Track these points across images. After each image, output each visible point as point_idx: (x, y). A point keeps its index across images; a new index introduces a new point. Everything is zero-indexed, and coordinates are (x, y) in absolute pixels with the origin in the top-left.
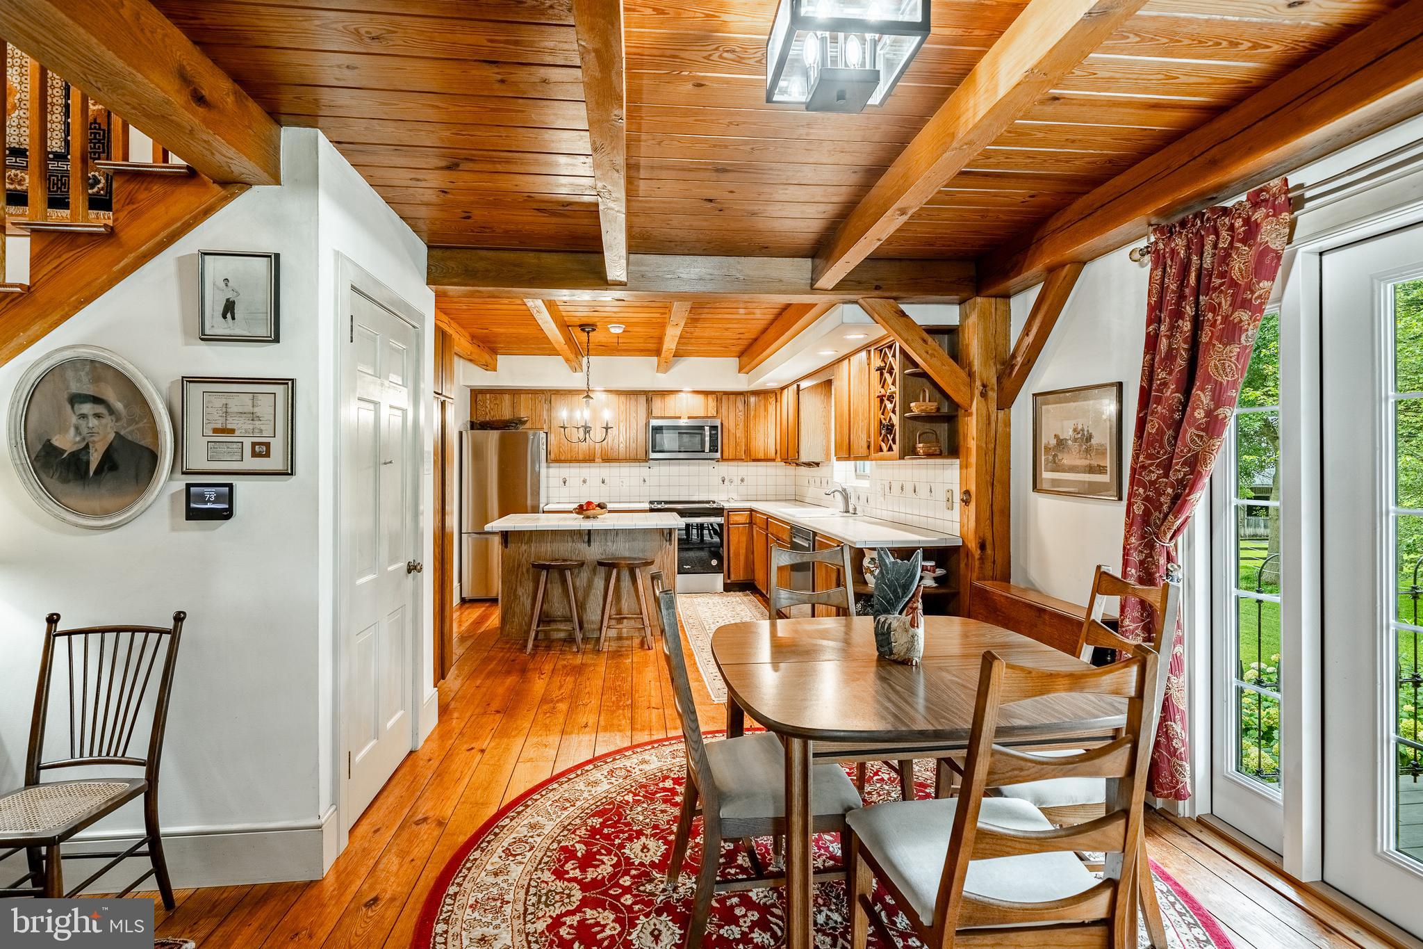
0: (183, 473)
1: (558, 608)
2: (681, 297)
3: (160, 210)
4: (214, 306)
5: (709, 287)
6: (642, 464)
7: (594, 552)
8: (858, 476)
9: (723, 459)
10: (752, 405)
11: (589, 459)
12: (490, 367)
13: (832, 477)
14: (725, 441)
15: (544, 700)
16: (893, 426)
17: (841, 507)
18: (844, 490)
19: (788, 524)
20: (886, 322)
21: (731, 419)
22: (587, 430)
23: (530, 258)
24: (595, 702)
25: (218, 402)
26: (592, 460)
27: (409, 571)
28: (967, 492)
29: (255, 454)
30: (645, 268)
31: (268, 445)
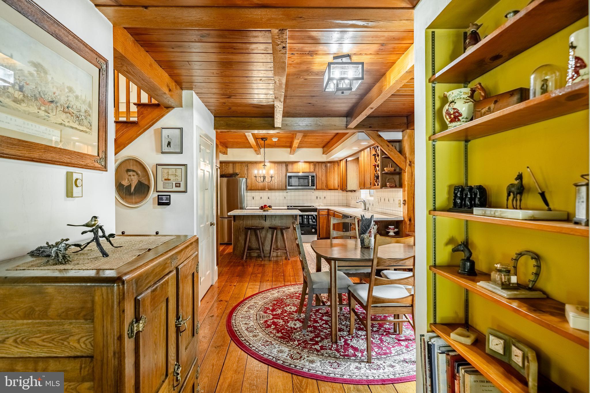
0: (157, 192)
1: (254, 245)
2: (300, 132)
3: (150, 116)
4: (165, 143)
5: (310, 128)
6: (284, 191)
7: (267, 224)
8: (371, 196)
9: (317, 189)
10: (328, 167)
11: (263, 189)
12: (225, 153)
13: (360, 196)
14: (318, 182)
15: (252, 274)
16: (379, 176)
17: (363, 207)
18: (364, 201)
19: (341, 214)
20: (374, 139)
21: (320, 173)
22: (264, 178)
23: (248, 120)
24: (270, 274)
25: (166, 171)
26: (265, 190)
27: (211, 225)
28: (405, 201)
29: (176, 186)
30: (288, 122)
31: (180, 184)
